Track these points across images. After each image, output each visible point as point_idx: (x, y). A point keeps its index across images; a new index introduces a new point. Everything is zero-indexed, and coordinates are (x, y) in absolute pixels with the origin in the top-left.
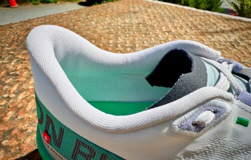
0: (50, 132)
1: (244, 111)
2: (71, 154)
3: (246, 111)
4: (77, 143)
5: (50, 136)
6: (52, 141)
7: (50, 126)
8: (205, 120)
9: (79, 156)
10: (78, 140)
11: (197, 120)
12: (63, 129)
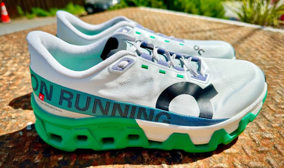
0: (44, 92)
1: (142, 61)
2: (59, 102)
3: (146, 61)
4: (61, 92)
5: (44, 95)
6: (45, 97)
7: (44, 88)
8: (123, 64)
9: (64, 101)
10: (62, 90)
11: (119, 64)
12: (52, 86)
